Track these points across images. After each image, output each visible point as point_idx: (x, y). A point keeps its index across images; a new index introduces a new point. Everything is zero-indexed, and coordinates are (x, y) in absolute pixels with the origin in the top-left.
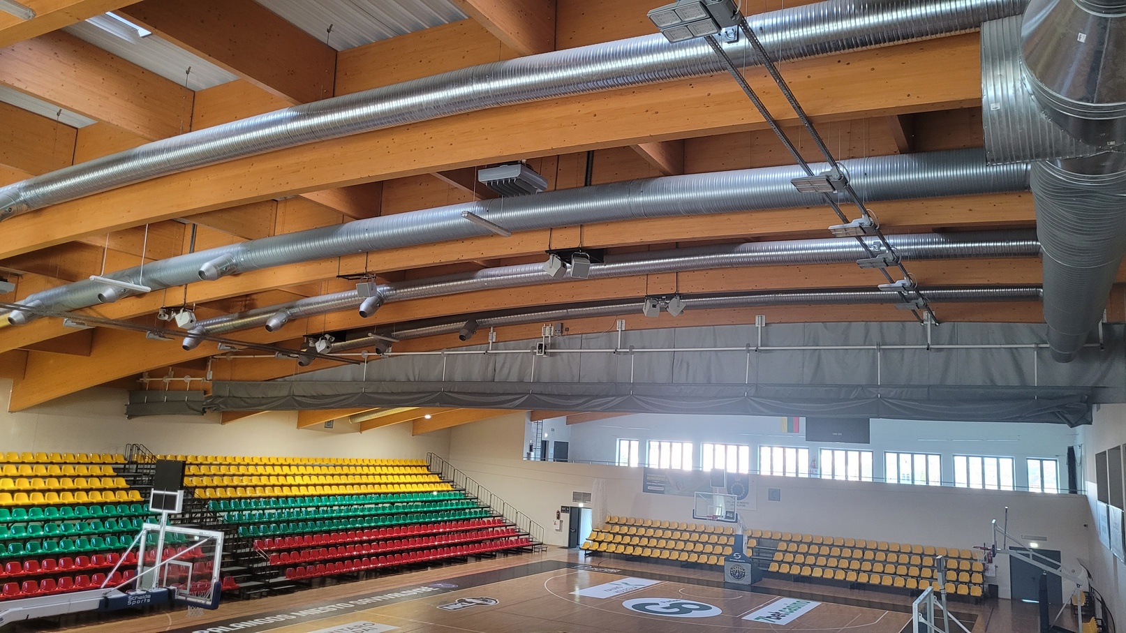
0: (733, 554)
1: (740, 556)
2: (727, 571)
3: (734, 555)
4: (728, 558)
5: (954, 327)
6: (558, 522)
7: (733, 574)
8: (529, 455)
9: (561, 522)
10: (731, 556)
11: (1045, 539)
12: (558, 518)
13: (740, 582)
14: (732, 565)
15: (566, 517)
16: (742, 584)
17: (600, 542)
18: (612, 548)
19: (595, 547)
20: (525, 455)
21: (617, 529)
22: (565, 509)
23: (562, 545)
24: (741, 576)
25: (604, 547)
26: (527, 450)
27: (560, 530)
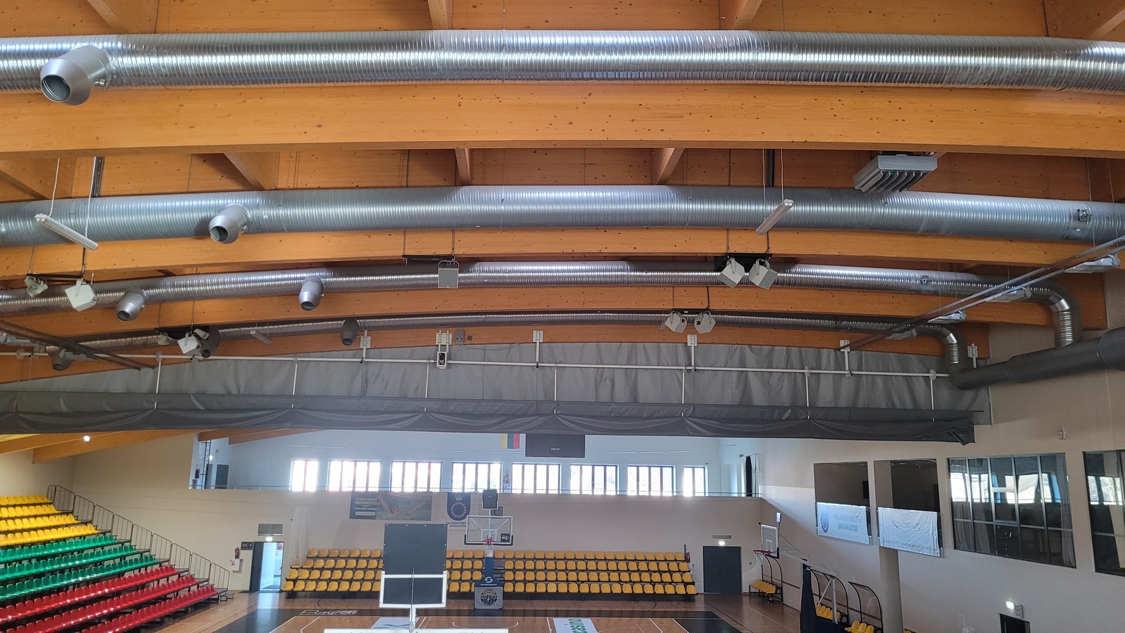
0: (483, 578)
1: (492, 580)
2: (478, 597)
3: (486, 579)
4: (478, 584)
5: (861, 356)
6: (237, 561)
7: (484, 600)
8: (195, 482)
9: (241, 561)
10: (482, 580)
11: (730, 537)
12: (237, 557)
13: (491, 607)
14: (482, 590)
15: (247, 555)
16: (493, 610)
17: (295, 581)
18: (311, 586)
19: (290, 586)
20: (191, 483)
21: (321, 563)
22: (246, 546)
23: (241, 589)
24: (493, 600)
25: (300, 586)
26: (192, 476)
27: (240, 571)
